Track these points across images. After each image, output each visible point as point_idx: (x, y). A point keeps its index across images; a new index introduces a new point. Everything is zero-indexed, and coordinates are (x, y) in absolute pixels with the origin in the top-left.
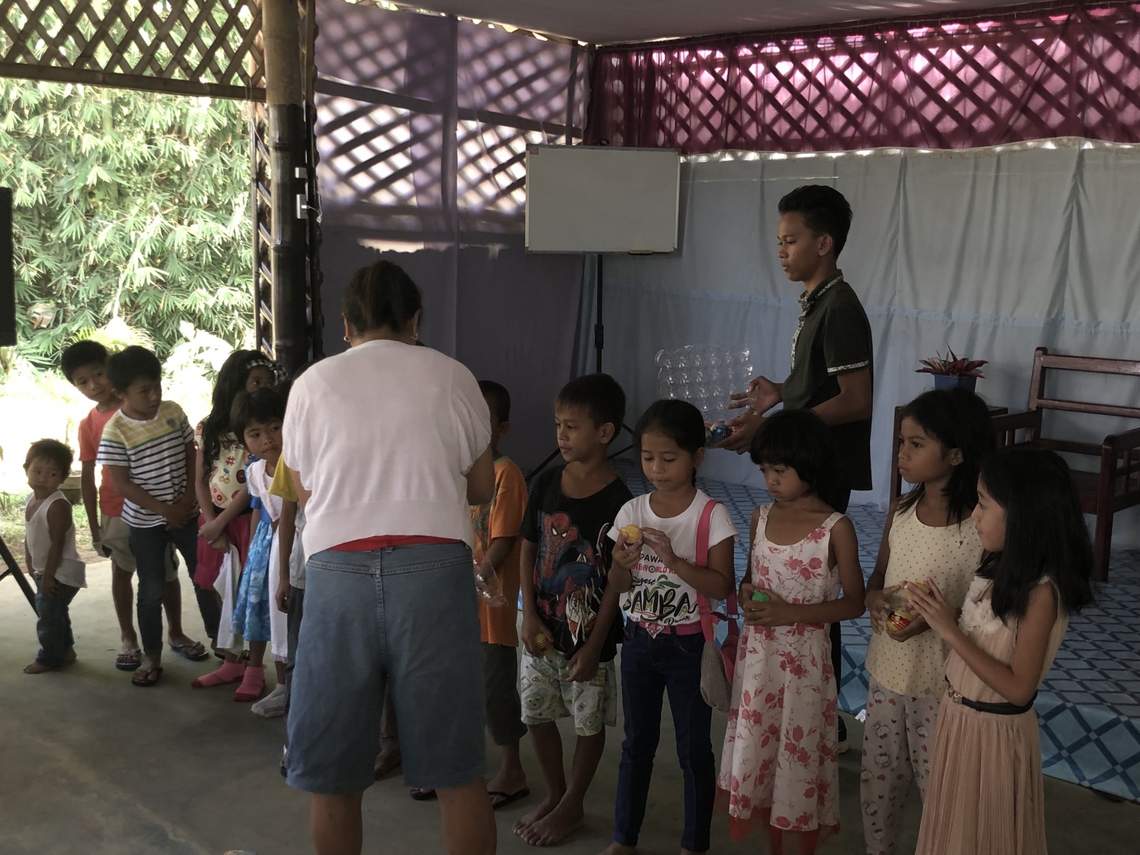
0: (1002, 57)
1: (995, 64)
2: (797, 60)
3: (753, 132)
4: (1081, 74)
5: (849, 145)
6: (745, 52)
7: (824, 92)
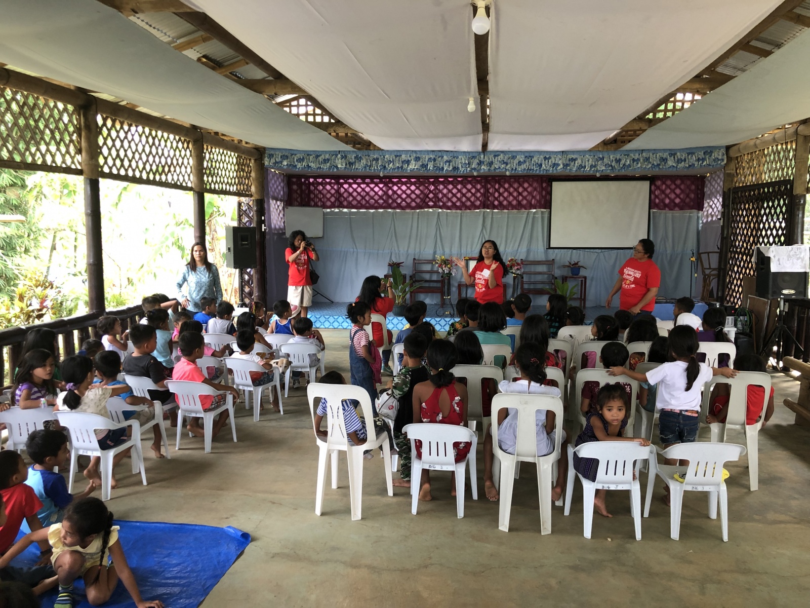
0: (417, 188)
1: (415, 190)
2: (359, 184)
3: (345, 203)
4: (437, 194)
5: (376, 208)
6: (342, 181)
7: (368, 194)
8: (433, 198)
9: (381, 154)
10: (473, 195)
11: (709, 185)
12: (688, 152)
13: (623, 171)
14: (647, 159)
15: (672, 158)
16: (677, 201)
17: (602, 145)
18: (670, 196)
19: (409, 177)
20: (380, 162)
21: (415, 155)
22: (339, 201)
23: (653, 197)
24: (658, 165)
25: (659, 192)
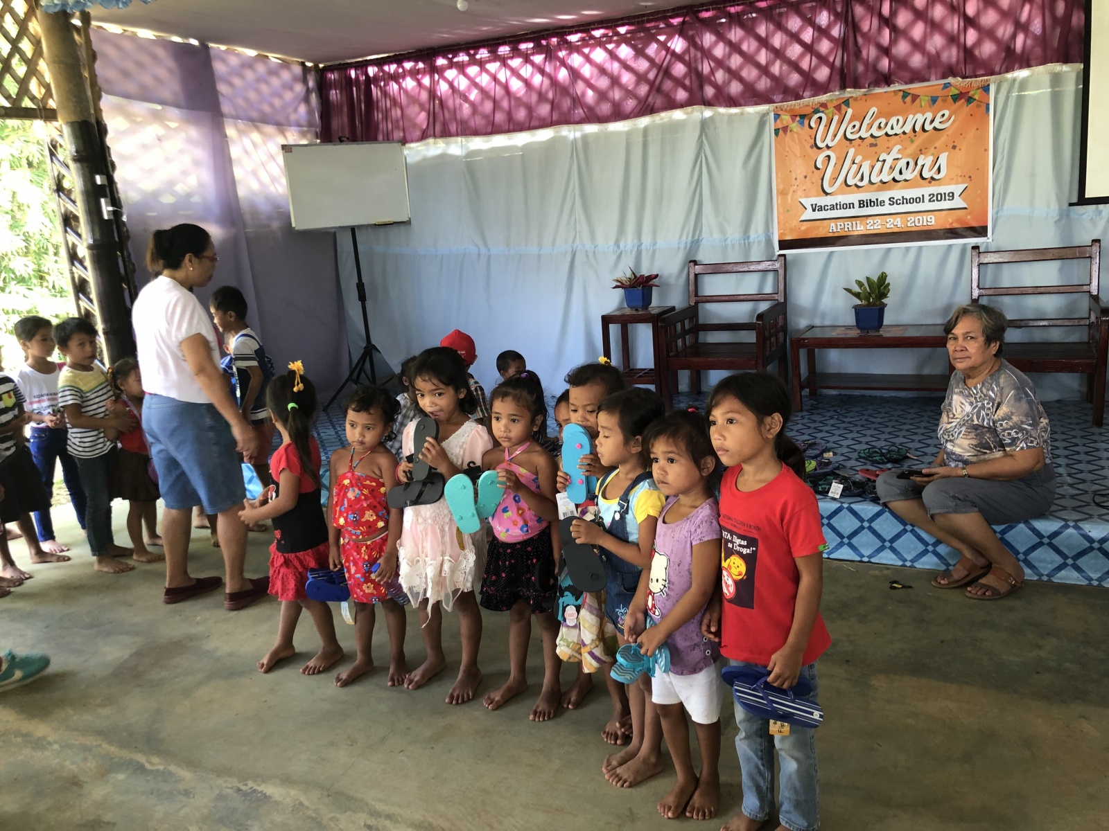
1: (633, 58)
2: (482, 65)
3: (454, 124)
4: (697, 62)
5: (532, 128)
6: (441, 62)
7: (505, 87)
8: (685, 76)
10: (808, 48)
19: (609, 23)
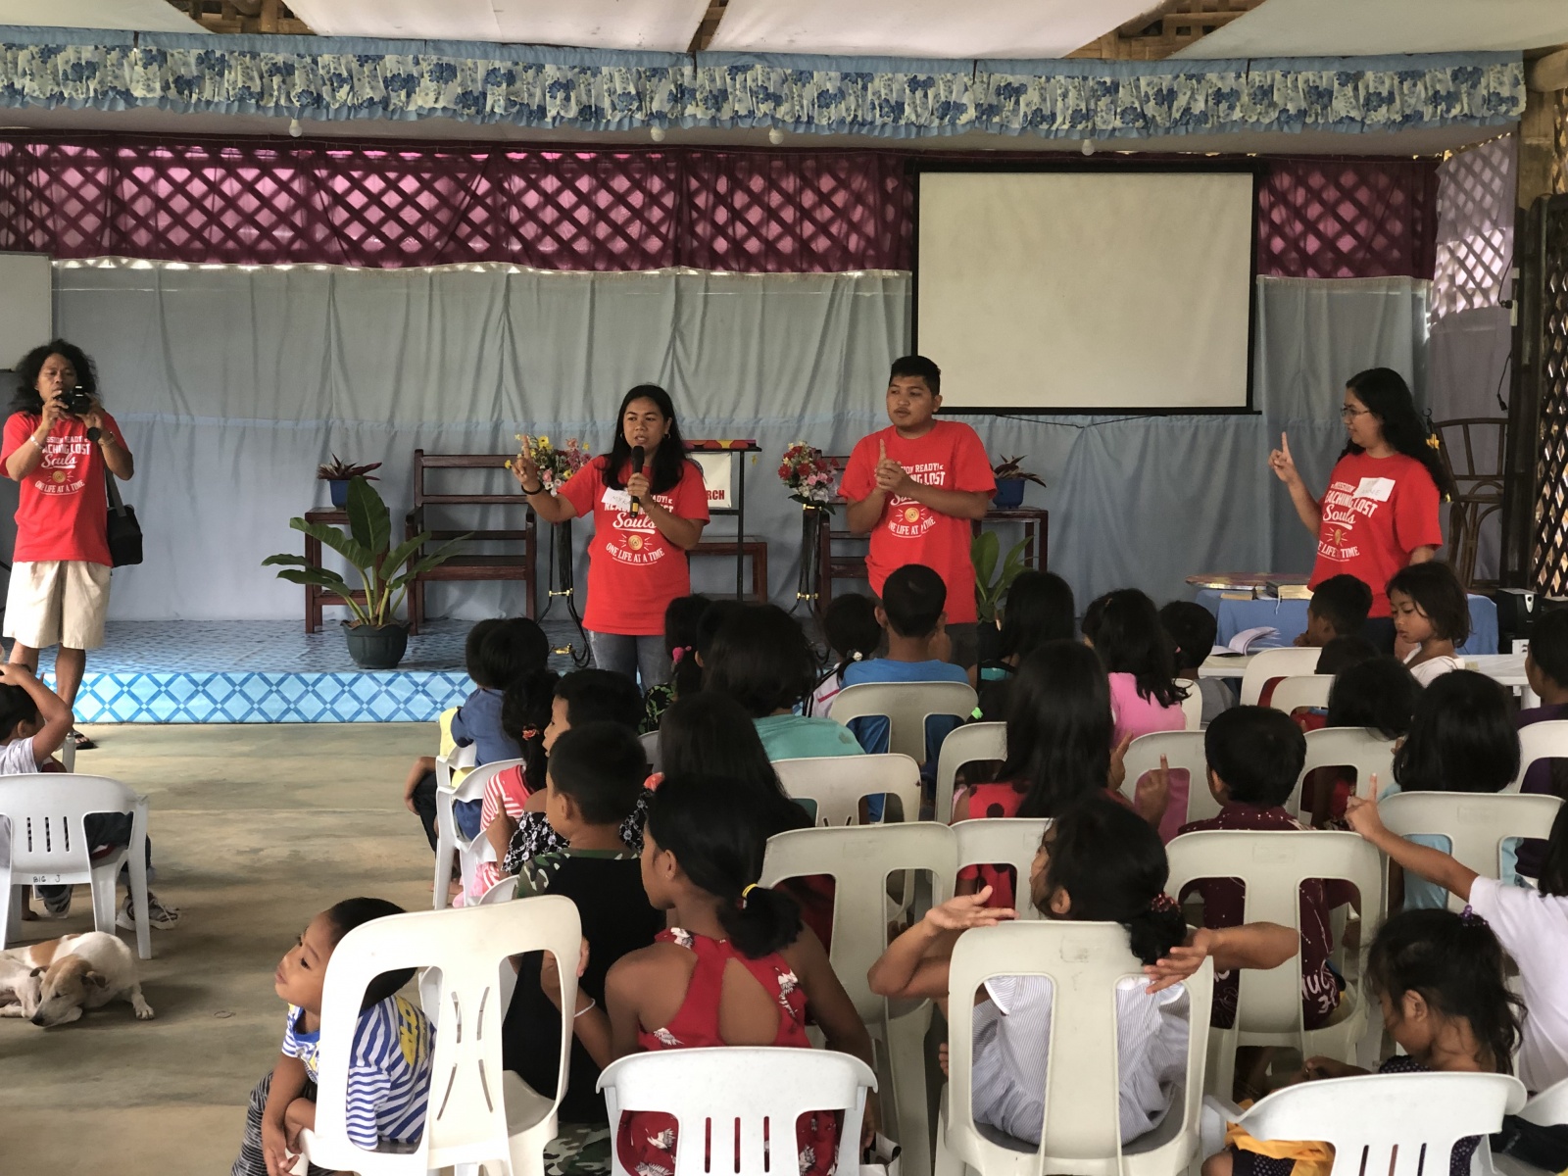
1: (418, 192)
2: (196, 167)
3: (142, 237)
4: (505, 207)
5: (265, 258)
6: (126, 153)
7: (231, 203)
8: (486, 222)
9: (302, 52)
10: (637, 214)
11: (1451, 190)
12: (1401, 68)
13: (1183, 132)
14: (1265, 93)
15: (1349, 89)
16: (1346, 244)
17: (1112, 39)
18: (1321, 227)
20: (299, 81)
21: (434, 59)
22: (115, 229)
23: (1264, 229)
24: (1302, 114)
25: (1284, 211)
